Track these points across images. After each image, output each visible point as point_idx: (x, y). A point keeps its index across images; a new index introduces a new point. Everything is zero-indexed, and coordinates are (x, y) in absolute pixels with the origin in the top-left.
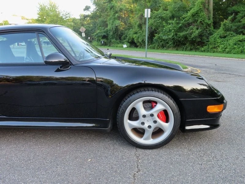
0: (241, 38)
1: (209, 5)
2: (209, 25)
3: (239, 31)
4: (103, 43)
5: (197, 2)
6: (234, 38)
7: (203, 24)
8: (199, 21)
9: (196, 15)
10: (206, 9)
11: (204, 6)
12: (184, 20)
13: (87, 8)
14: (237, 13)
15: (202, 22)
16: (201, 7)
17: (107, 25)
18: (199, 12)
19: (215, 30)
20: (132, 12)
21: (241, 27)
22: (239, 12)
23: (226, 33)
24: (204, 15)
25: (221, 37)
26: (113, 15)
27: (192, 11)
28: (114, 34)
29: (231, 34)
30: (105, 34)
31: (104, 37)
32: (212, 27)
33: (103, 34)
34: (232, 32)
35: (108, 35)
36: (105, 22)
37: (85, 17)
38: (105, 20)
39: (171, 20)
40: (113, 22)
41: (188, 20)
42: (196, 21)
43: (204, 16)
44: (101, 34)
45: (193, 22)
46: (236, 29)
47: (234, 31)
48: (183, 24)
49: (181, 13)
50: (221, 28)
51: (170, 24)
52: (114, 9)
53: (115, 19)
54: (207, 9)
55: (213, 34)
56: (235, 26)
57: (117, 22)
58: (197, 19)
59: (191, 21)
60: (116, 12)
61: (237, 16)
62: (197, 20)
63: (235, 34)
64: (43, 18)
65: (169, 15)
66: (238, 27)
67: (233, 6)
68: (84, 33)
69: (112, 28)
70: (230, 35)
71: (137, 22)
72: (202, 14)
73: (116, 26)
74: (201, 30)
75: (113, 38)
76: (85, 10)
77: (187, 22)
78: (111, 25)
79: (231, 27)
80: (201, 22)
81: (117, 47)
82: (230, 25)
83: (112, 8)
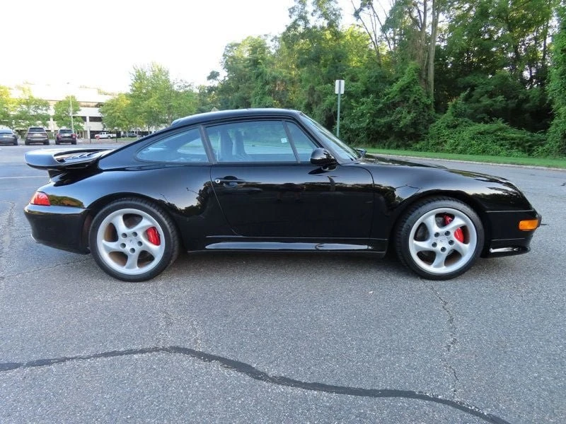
0: (482, 129)
1: (427, 75)
2: (428, 106)
3: (478, 117)
5: (408, 69)
6: (471, 128)
7: (417, 104)
8: (412, 99)
9: (407, 89)
10: (423, 81)
11: (420, 75)
12: (386, 98)
13: (213, 76)
14: (473, 88)
15: (417, 101)
16: (415, 77)
17: (249, 105)
18: (412, 85)
19: (437, 115)
20: (293, 82)
21: (481, 109)
22: (476, 86)
23: (457, 120)
24: (419, 90)
25: (448, 127)
26: (261, 89)
27: (400, 83)
29: (466, 122)
32: (434, 110)
34: (466, 119)
36: (246, 99)
37: (211, 89)
38: (246, 95)
39: (364, 97)
41: (394, 98)
42: (406, 100)
43: (421, 91)
45: (402, 101)
46: (472, 114)
47: (469, 118)
48: (384, 104)
49: (381, 86)
50: (449, 112)
51: (363, 104)
52: (262, 78)
53: (264, 94)
54: (426, 80)
55: (434, 122)
56: (471, 109)
57: (269, 100)
58: (408, 96)
59: (397, 99)
60: (267, 83)
61: (474, 93)
62: (409, 98)
63: (472, 123)
64: (141, 92)
65: (361, 88)
66: (475, 111)
67: (466, 75)
70: (464, 123)
71: (304, 99)
72: (417, 87)
74: (415, 115)
76: (209, 78)
77: (391, 101)
78: (257, 104)
79: (465, 111)
80: (414, 101)
81: (267, 142)
82: (463, 107)
83: (259, 75)
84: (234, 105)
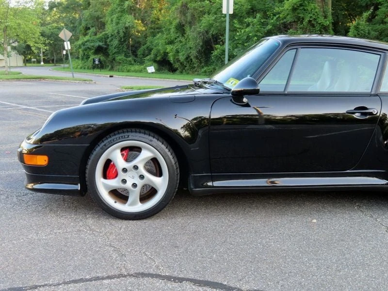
2: (325, 29)
4: (97, 62)
7: (313, 26)
8: (306, 20)
9: (302, 8)
12: (275, 18)
14: (377, 6)
15: (313, 22)
17: (103, 25)
22: (380, 4)
24: (315, 8)
26: (119, 5)
28: (121, 42)
30: (101, 44)
31: (99, 50)
32: (332, 32)
33: (97, 44)
35: (108, 45)
36: (98, 18)
38: (99, 13)
39: (249, 17)
40: (119, 18)
41: (285, 18)
42: (300, 20)
43: (317, 10)
44: (92, 44)
45: (294, 22)
48: (274, 25)
51: (248, 25)
53: (123, 11)
57: (129, 19)
58: (301, 15)
59: (289, 19)
61: (378, 12)
62: (303, 19)
65: (246, 6)
69: (116, 31)
71: (175, 19)
72: (312, 6)
73: (126, 28)
75: (118, 53)
77: (282, 22)
78: (114, 24)
80: (310, 21)
81: (129, 71)
84: (83, 24)
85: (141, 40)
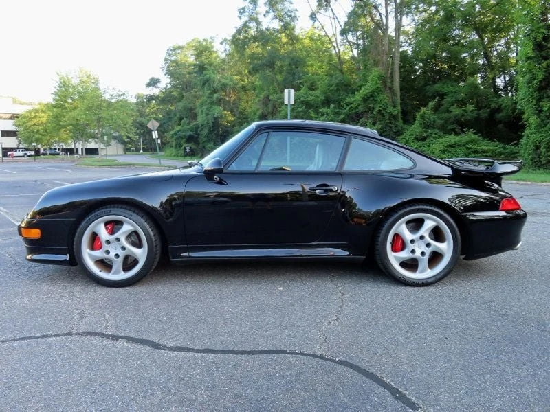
0: (453, 141)
1: (392, 82)
2: (394, 117)
3: (449, 128)
4: (188, 150)
5: (371, 76)
6: (441, 140)
7: (383, 115)
8: (377, 110)
9: (371, 99)
10: (388, 88)
11: (384, 83)
12: (348, 108)
13: (153, 82)
14: (442, 96)
15: (382, 112)
16: (379, 85)
17: (195, 117)
18: (376, 93)
19: (405, 126)
20: (244, 88)
21: (451, 120)
22: (446, 94)
23: (426, 132)
24: (384, 99)
25: (417, 139)
26: (208, 97)
27: (363, 92)
28: (210, 132)
29: (436, 134)
30: (192, 133)
31: (190, 139)
32: (401, 121)
33: (188, 133)
34: (436, 131)
35: (199, 134)
36: (191, 110)
37: (151, 98)
38: (191, 105)
39: (324, 107)
40: (208, 110)
41: (357, 108)
42: (371, 110)
43: (386, 100)
44: (184, 133)
45: (366, 111)
46: (443, 125)
47: (439, 129)
48: (346, 115)
49: (343, 94)
50: (417, 123)
51: (322, 115)
52: (210, 85)
53: (212, 103)
54: (390, 89)
55: (402, 134)
56: (441, 119)
57: (218, 110)
58: (372, 105)
59: (361, 109)
60: (215, 91)
61: (443, 102)
62: (373, 109)
63: (442, 135)
64: (66, 102)
65: (320, 98)
66: (446, 122)
67: (435, 83)
68: (156, 132)
69: (206, 121)
70: (434, 135)
71: (258, 110)
72: (381, 96)
73: (215, 119)
74: (380, 126)
75: (208, 141)
76: (148, 85)
77: (354, 111)
78: (204, 115)
79: (434, 121)
80: (380, 111)
82: (432, 117)
83: (206, 82)
84: (178, 116)
85: (229, 129)
